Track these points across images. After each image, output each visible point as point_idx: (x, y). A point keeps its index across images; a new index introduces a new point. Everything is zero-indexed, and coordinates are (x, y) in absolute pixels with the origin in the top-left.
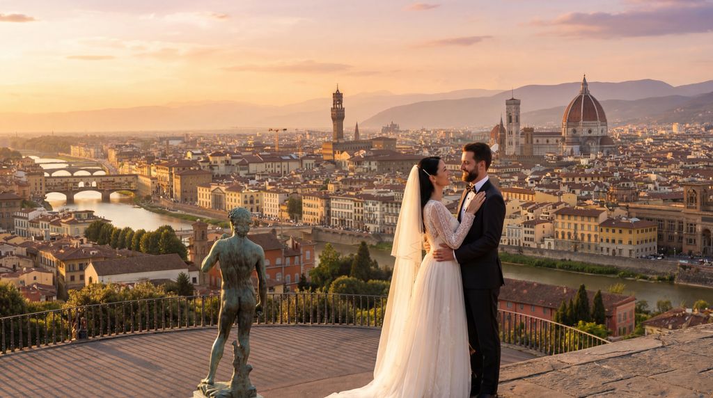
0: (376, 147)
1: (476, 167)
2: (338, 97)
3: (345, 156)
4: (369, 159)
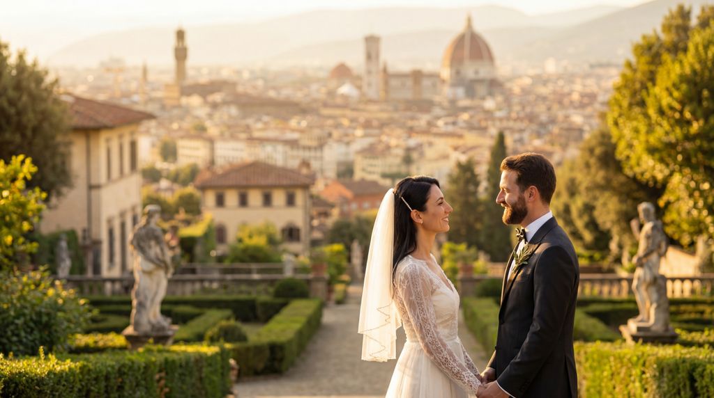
1: (521, 199)
2: (180, 35)
3: (195, 100)
4: (226, 103)
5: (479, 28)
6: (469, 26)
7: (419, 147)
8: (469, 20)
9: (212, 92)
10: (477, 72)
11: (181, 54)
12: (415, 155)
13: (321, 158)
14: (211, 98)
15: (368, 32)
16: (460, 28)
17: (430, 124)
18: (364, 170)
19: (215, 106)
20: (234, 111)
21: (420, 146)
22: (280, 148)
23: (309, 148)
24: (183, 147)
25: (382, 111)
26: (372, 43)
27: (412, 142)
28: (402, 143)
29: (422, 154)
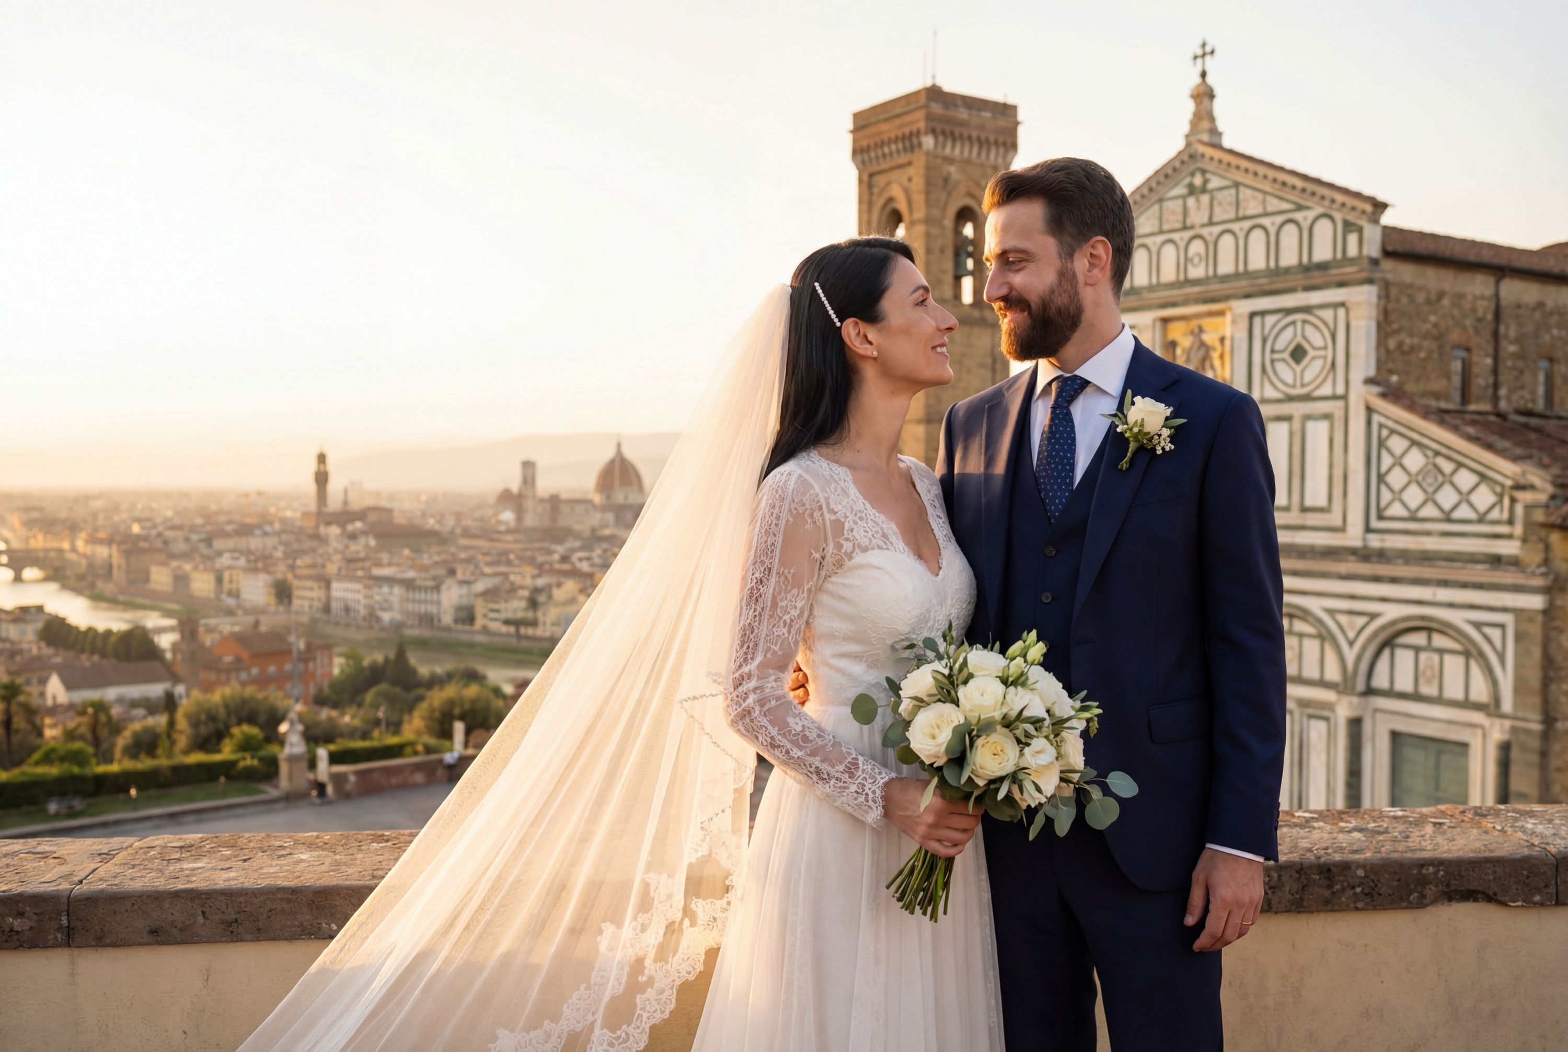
0: (372, 517)
2: (322, 458)
3: (334, 530)
4: (365, 533)
5: (630, 454)
6: (619, 452)
7: (548, 589)
8: (619, 445)
9: (352, 521)
10: (626, 498)
11: (322, 479)
12: (542, 598)
13: (439, 603)
14: (350, 528)
15: (524, 457)
16: (608, 454)
17: (565, 559)
18: (485, 616)
19: (353, 536)
20: (372, 542)
21: (550, 587)
22: (398, 590)
23: (426, 589)
24: (298, 588)
25: (516, 541)
26: (528, 467)
27: (540, 582)
28: (528, 582)
29: (550, 597)
